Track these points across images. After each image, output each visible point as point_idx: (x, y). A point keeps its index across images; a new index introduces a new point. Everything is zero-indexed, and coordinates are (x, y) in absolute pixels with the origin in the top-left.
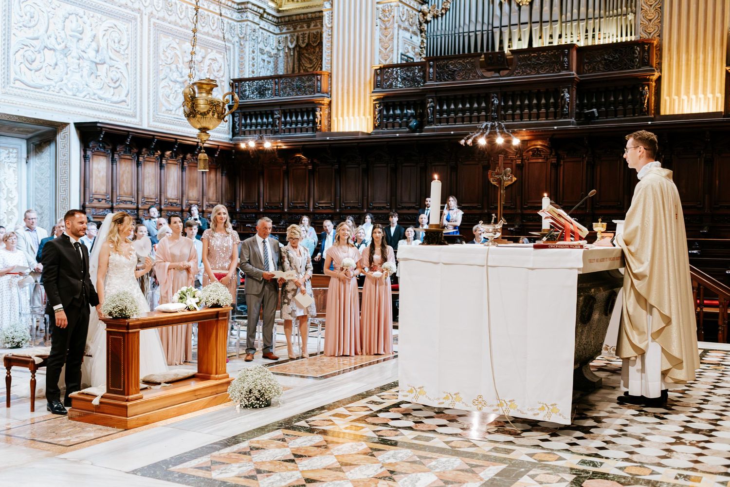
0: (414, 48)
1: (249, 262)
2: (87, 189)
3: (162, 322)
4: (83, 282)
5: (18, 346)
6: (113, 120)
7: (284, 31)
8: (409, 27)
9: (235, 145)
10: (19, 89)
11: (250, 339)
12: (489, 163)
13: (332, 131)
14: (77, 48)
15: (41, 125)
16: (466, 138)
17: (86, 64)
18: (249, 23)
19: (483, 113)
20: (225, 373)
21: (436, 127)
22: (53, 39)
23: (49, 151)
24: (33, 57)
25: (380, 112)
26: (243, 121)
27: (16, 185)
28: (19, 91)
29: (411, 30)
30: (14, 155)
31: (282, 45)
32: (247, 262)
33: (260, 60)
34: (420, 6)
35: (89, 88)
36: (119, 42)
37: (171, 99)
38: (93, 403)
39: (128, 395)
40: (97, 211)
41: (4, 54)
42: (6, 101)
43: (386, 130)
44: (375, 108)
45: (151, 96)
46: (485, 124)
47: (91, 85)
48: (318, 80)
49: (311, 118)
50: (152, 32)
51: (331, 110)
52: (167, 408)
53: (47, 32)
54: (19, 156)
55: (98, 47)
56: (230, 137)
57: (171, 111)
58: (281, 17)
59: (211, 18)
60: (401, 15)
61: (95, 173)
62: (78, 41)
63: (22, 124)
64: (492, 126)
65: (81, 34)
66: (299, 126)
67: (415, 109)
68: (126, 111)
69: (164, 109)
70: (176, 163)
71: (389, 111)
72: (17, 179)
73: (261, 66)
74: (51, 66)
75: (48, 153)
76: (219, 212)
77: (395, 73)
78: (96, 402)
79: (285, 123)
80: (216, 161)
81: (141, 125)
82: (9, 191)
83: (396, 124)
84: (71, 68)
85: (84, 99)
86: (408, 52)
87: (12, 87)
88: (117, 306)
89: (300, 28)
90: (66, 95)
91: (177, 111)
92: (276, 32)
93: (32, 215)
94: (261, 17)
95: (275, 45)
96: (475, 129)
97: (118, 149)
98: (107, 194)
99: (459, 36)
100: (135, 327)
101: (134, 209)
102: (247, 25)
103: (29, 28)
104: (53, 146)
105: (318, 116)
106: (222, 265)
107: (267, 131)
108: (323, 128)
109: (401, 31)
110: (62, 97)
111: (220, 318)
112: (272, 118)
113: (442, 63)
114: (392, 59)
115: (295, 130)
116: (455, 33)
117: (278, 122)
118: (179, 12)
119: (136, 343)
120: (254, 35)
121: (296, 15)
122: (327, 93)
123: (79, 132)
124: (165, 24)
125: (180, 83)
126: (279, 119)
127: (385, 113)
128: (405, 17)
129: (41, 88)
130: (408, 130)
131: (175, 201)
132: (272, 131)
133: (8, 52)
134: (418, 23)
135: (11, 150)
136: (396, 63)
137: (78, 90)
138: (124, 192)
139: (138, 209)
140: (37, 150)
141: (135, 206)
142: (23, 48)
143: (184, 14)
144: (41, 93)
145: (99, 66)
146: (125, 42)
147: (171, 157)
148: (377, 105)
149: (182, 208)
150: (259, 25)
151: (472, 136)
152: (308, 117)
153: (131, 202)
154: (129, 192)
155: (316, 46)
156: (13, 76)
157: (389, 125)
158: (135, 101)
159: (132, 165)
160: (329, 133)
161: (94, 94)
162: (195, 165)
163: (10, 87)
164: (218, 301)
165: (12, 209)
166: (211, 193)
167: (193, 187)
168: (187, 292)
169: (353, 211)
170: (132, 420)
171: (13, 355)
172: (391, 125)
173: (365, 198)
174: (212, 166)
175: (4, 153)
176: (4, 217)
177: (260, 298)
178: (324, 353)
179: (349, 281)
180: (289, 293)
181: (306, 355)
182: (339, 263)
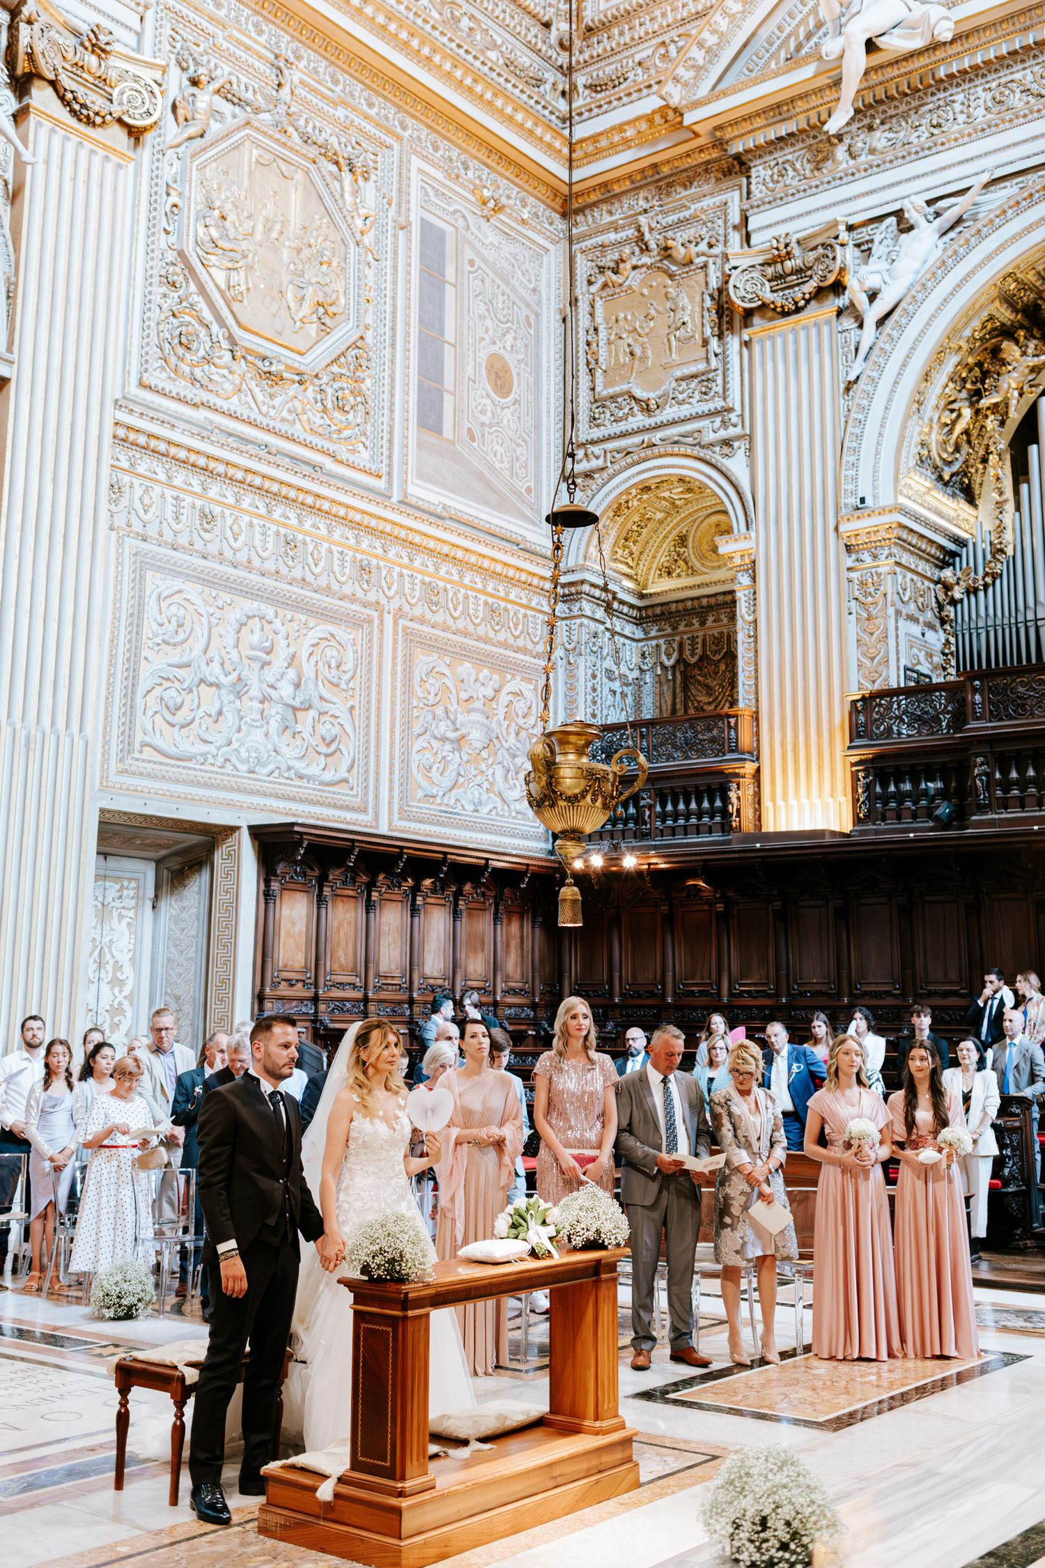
0: (930, 655)
1: (629, 1130)
2: (269, 960)
3: (478, 1288)
4: (286, 1187)
5: (129, 1314)
6: (323, 820)
7: (653, 633)
8: (917, 614)
9: (561, 862)
10: (150, 762)
11: (642, 1313)
13: (764, 830)
14: (261, 681)
15: (186, 832)
17: (274, 711)
18: (585, 621)
20: (616, 1416)
21: (996, 816)
22: (216, 666)
23: (197, 886)
24: (179, 700)
25: (868, 788)
27: (131, 954)
28: (150, 766)
29: (921, 619)
30: (132, 893)
31: (650, 661)
32: (626, 1131)
33: (606, 691)
34: (936, 571)
35: (279, 758)
36: (338, 667)
37: (434, 774)
38: (318, 1494)
39: (403, 1478)
40: (287, 1006)
41: (125, 696)
42: (124, 786)
43: (883, 826)
44: (855, 777)
47: (285, 750)
48: (730, 727)
49: (718, 803)
50: (400, 646)
51: (759, 787)
53: (205, 652)
54: (141, 894)
55: (300, 677)
56: (549, 846)
57: (434, 797)
58: (646, 608)
59: (511, 614)
60: (901, 591)
61: (285, 926)
62: (262, 667)
63: (149, 831)
65: (268, 653)
66: (693, 821)
67: (944, 780)
68: (348, 800)
69: (420, 794)
70: (443, 902)
71: (888, 786)
72: (133, 941)
73: (608, 703)
74: (210, 716)
75: (195, 888)
76: (573, 1012)
77: (895, 706)
78: (325, 1492)
79: (663, 817)
80: (522, 898)
81: (377, 828)
82: (118, 967)
83: (904, 813)
84: (247, 719)
85: (271, 779)
86: (919, 663)
87: (137, 760)
88: (382, 1251)
89: (686, 625)
90: (235, 772)
91: (447, 796)
92: (636, 637)
94: (609, 608)
95: (634, 660)
97: (331, 877)
98: (306, 969)
99: (1027, 628)
100: (421, 1302)
101: (357, 1000)
102: (581, 625)
103: (174, 645)
104: (205, 875)
105: (734, 800)
106: (582, 1136)
107: (627, 834)
108: (744, 824)
109: (901, 623)
110: (229, 775)
111: (604, 1276)
112: (636, 806)
113: (1001, 682)
114: (887, 679)
116: (1017, 623)
117: (647, 813)
118: (451, 606)
120: (594, 644)
121: (677, 602)
122: (750, 753)
123: (257, 844)
124: (425, 629)
125: (452, 741)
126: (650, 807)
127: (878, 789)
128: (908, 594)
129: (190, 759)
130: (931, 824)
131: (440, 982)
132: (635, 833)
133: (133, 693)
134: (934, 605)
135: (126, 883)
136: (895, 686)
137: (259, 762)
138: (341, 966)
139: (366, 1000)
140: (175, 882)
141: (358, 995)
142: (161, 685)
143: (460, 608)
144: (190, 768)
145: (299, 714)
146: (348, 666)
147: (434, 891)
148: (861, 775)
150: (604, 623)
152: (712, 802)
153: (354, 986)
154: (350, 965)
155: (719, 661)
156: (139, 738)
157: (888, 814)
158: (366, 780)
159: (356, 909)
160: (761, 836)
161: (289, 769)
162: (480, 906)
163: (133, 758)
164: (598, 1232)
165: (120, 1003)
166: (512, 964)
167: (475, 952)
168: (528, 1210)
169: (824, 1001)
170: (412, 1547)
171: (135, 1360)
172: (894, 814)
173: (845, 973)
174: (513, 909)
175: (113, 889)
176: (105, 1021)
177: (657, 1215)
178: (815, 1350)
179: (866, 1173)
180: (734, 1202)
181: (773, 1356)
182: (842, 1130)
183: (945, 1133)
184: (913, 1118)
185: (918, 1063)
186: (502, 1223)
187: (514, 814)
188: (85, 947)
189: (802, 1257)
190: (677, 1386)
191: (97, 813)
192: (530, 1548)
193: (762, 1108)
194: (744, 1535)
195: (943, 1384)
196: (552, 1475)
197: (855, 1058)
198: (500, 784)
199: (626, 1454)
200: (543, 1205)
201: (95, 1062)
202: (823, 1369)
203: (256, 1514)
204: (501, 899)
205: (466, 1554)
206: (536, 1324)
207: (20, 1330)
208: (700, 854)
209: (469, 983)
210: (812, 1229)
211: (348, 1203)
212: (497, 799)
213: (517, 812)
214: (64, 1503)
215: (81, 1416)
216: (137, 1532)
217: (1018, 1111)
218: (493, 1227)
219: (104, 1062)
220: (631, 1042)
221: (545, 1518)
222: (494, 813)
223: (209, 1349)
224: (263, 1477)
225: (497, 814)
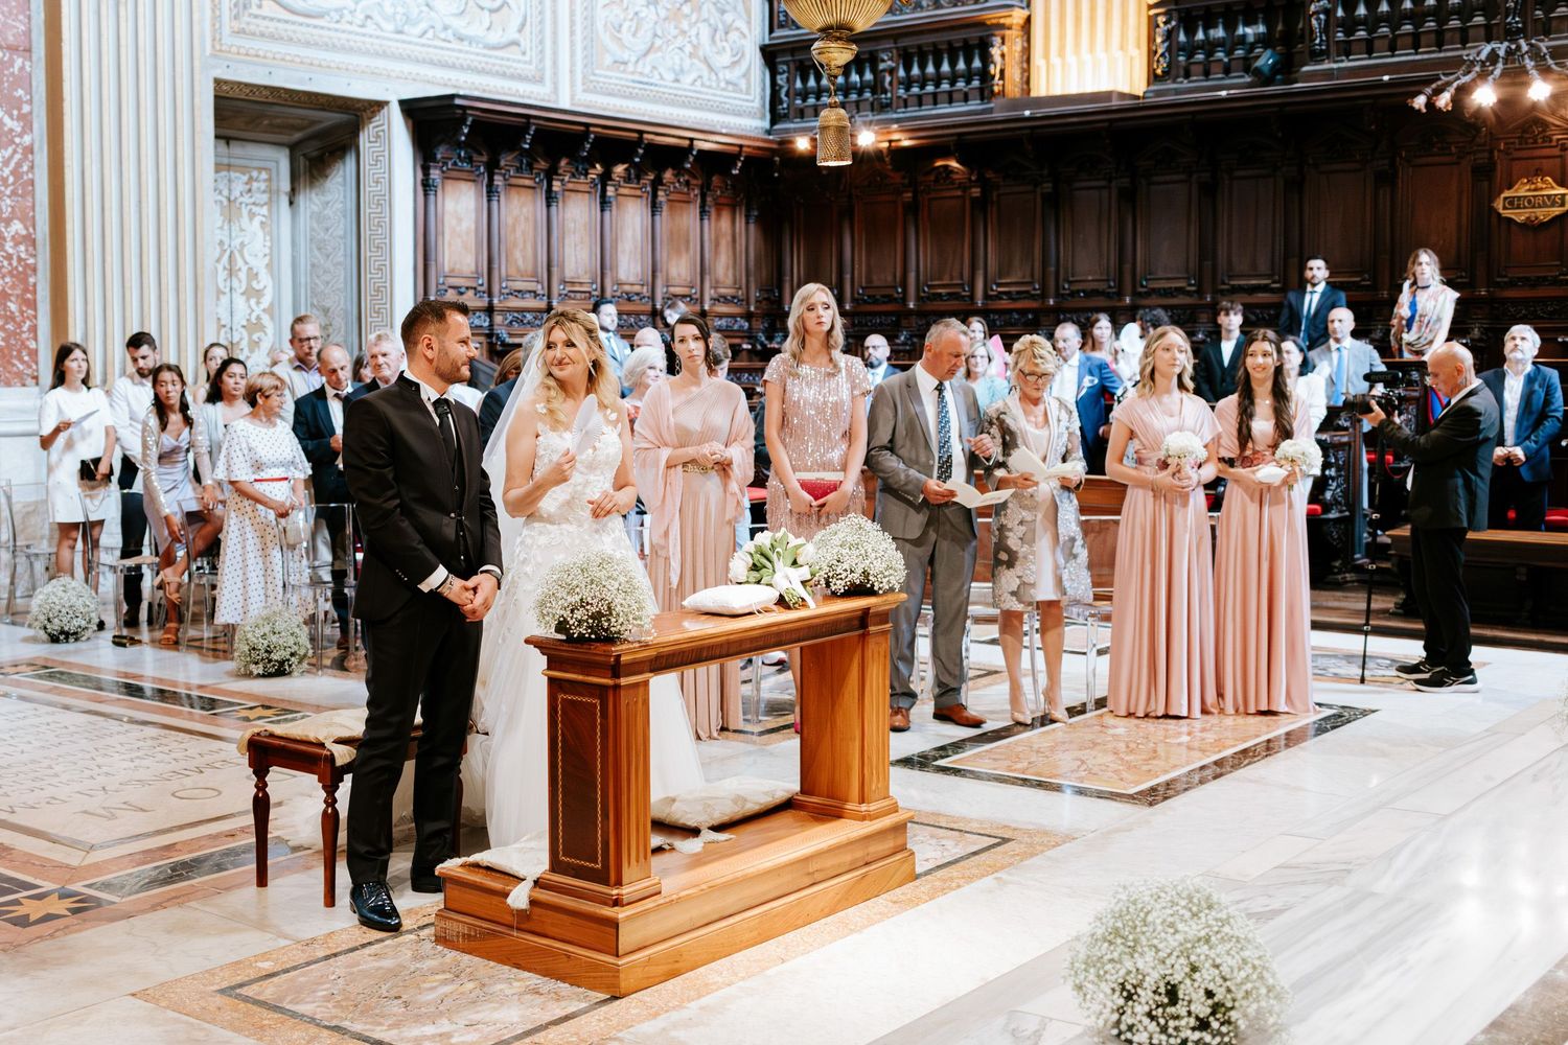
1: (891, 447)
2: (432, 264)
3: (711, 647)
4: (460, 522)
5: (281, 670)
6: (491, 91)
9: (782, 143)
10: (272, 19)
11: (900, 665)
12: (1491, 157)
13: (1034, 94)
15: (323, 108)
16: (1429, 90)
19: (1479, 20)
20: (887, 797)
21: (1335, 66)
23: (340, 177)
25: (1169, 36)
26: (799, 84)
27: (267, 259)
28: (272, 25)
30: (263, 186)
32: (887, 448)
35: (432, 14)
37: (626, 35)
38: (509, 901)
39: (619, 883)
42: (242, 51)
43: (1186, 84)
44: (1153, 24)
45: (578, 28)
46: (1487, 49)
47: (438, 4)
49: (977, 63)
51: (1029, 41)
52: (731, 920)
54: (274, 187)
56: (767, 124)
57: (625, 63)
61: (449, 222)
63: (277, 108)
64: (1509, 52)
66: (945, 86)
67: (1267, 23)
68: (520, 68)
69: (608, 60)
70: (638, 193)
71: (1194, 33)
72: (268, 244)
75: (339, 179)
78: (519, 898)
79: (908, 83)
80: (733, 187)
81: (556, 101)
82: (252, 275)
83: (1213, 66)
85: (423, 41)
87: (256, 17)
88: (583, 603)
90: (379, 33)
91: (641, 62)
93: (310, 329)
96: (1456, 64)
97: (502, 163)
98: (478, 275)
100: (637, 667)
101: (540, 311)
104: (350, 162)
105: (997, 58)
106: (822, 455)
107: (862, 105)
108: (1009, 88)
110: (371, 36)
111: (871, 629)
112: (874, 71)
115: (935, 99)
117: (888, 79)
119: (640, 720)
123: (410, 122)
126: (892, 71)
127: (1182, 38)
129: (320, 16)
130: (1248, 79)
131: (637, 288)
132: (872, 104)
135: (255, 174)
137: (408, 20)
138: (519, 271)
140: (315, 173)
141: (540, 304)
144: (322, 28)
147: (628, 179)
148: (1161, 19)
149: (654, 305)
151: (1449, 84)
152: (968, 62)
153: (535, 294)
154: (530, 268)
157: (1193, 68)
158: (541, 42)
159: (535, 202)
160: (1027, 100)
161: (446, 28)
162: (684, 198)
163: (250, 15)
164: (865, 574)
165: (258, 318)
166: (724, 269)
167: (678, 252)
168: (773, 547)
169: (1102, 302)
170: (633, 966)
171: (272, 735)
172: (1200, 68)
173: (1128, 267)
174: (722, 201)
175: (239, 182)
176: (241, 336)
177: (924, 552)
178: (1110, 705)
179: (1185, 498)
180: (1010, 534)
181: (1060, 713)
182: (1157, 444)
183: (1286, 446)
184: (1249, 429)
185: (1260, 360)
186: (739, 565)
187: (723, 85)
188: (210, 253)
189: (1097, 597)
190: (943, 750)
191: (211, 85)
192: (783, 961)
193: (1053, 421)
194: (1141, 1009)
195: (1269, 748)
196: (809, 872)
197: (1178, 355)
198: (706, 48)
199: (899, 842)
200: (794, 541)
201: (222, 382)
202: (1121, 728)
203: (432, 919)
204: (709, 189)
205: (702, 969)
206: (765, 677)
207: (162, 691)
208: (954, 126)
209: (672, 290)
210: (1112, 564)
211: (532, 537)
212: (704, 67)
213: (728, 83)
214: (193, 904)
215: (220, 793)
216: (283, 942)
217: (1347, 424)
218: (727, 569)
219: (234, 381)
220: (871, 350)
221: (800, 922)
222: (698, 83)
223: (368, 721)
224: (438, 878)
225: (703, 85)
